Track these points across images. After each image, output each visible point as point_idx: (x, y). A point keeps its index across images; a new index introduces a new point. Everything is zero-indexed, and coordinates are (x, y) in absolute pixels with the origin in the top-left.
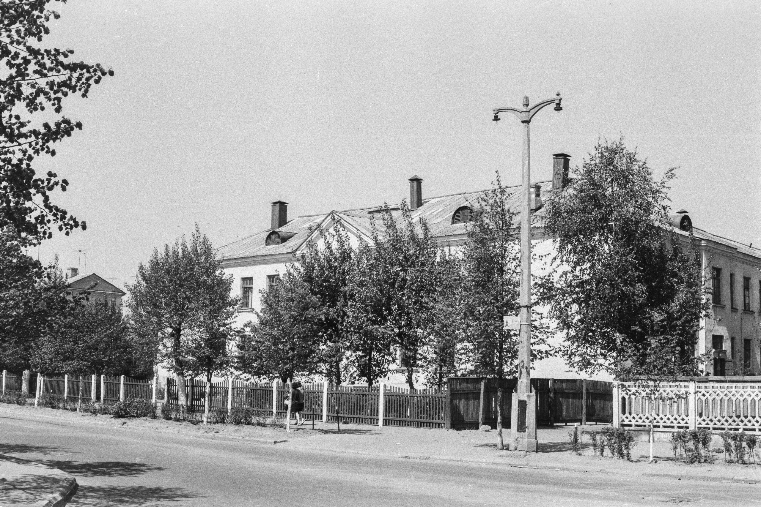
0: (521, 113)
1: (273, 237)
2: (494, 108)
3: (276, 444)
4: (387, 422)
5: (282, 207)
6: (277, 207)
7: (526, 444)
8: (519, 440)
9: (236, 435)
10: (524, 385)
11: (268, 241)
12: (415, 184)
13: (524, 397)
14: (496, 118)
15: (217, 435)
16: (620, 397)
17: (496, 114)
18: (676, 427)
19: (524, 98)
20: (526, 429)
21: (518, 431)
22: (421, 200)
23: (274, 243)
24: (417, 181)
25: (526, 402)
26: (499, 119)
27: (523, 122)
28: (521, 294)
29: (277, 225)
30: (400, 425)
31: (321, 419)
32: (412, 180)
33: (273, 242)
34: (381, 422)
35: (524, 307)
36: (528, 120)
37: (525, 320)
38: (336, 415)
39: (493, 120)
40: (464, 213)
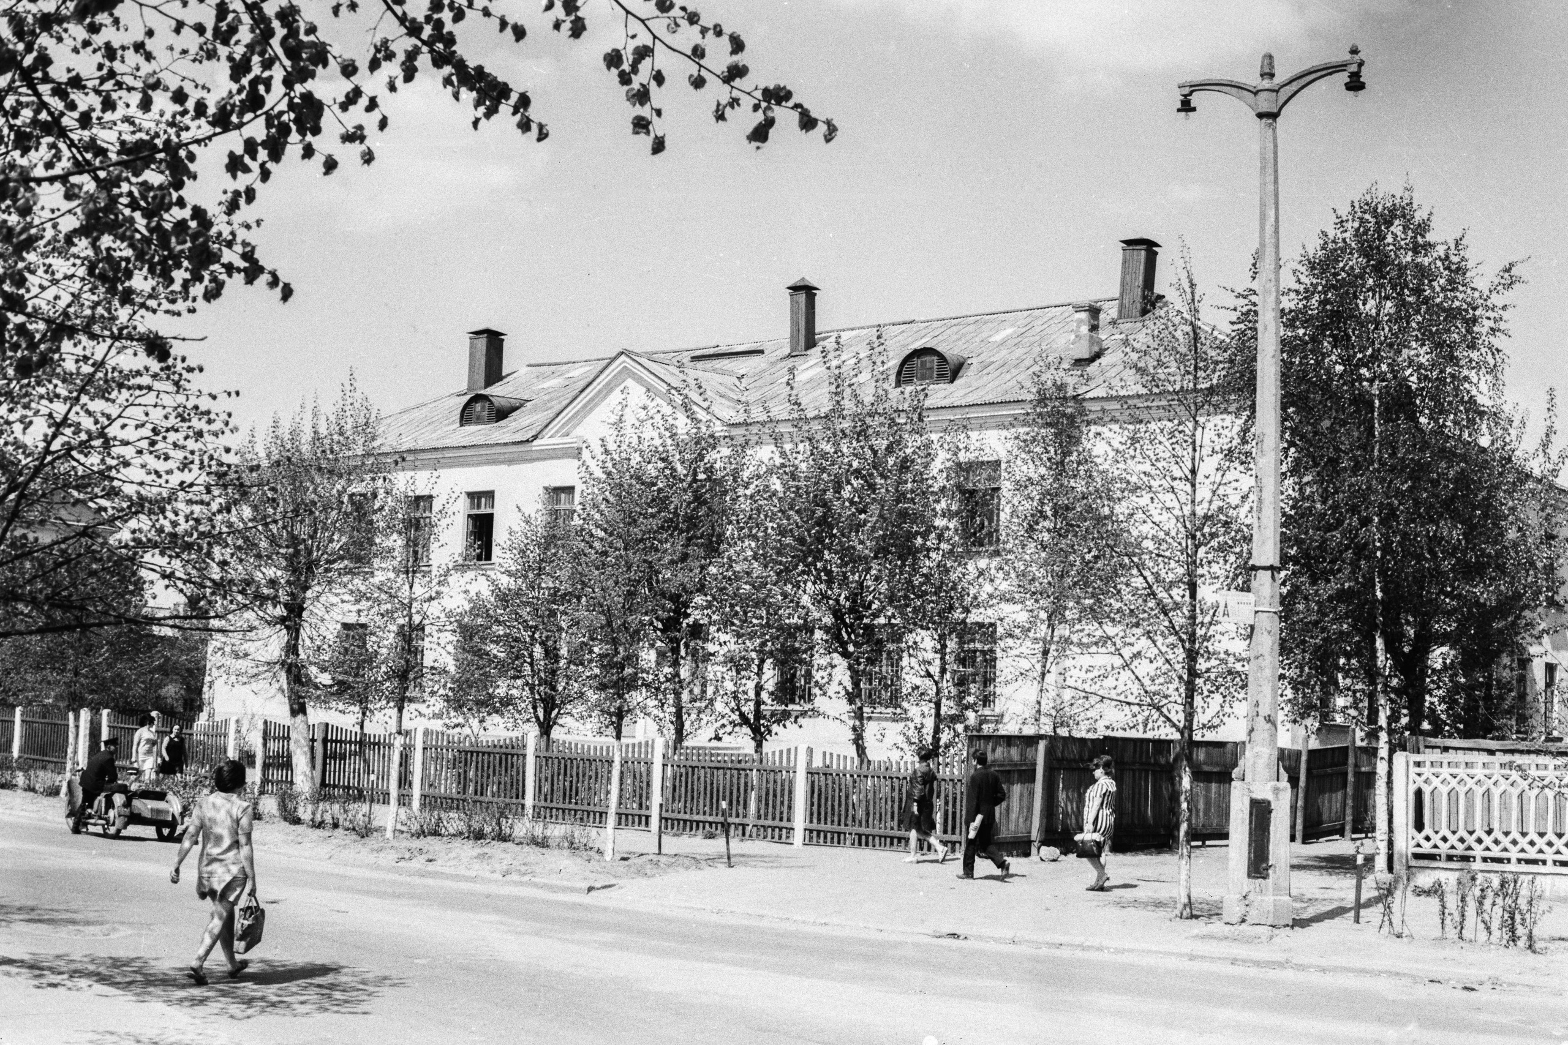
0: (1256, 93)
1: (478, 407)
2: (1182, 81)
3: (593, 893)
4: (814, 836)
5: (493, 340)
6: (482, 343)
7: (1271, 908)
8: (1251, 897)
9: (480, 869)
10: (1262, 762)
11: (466, 416)
12: (802, 298)
13: (1263, 793)
14: (1186, 106)
15: (431, 867)
16: (1412, 788)
17: (1185, 96)
18: (1550, 863)
19: (1265, 56)
20: (1270, 872)
21: (1249, 876)
22: (814, 334)
23: (479, 421)
24: (805, 292)
25: (1269, 803)
26: (1194, 109)
27: (1260, 116)
28: (1255, 538)
29: (483, 384)
30: (867, 844)
31: (647, 824)
32: (795, 289)
33: (478, 418)
34: (798, 836)
35: (1265, 568)
36: (1275, 110)
37: (1267, 601)
38: (722, 819)
39: (1179, 110)
40: (923, 364)
